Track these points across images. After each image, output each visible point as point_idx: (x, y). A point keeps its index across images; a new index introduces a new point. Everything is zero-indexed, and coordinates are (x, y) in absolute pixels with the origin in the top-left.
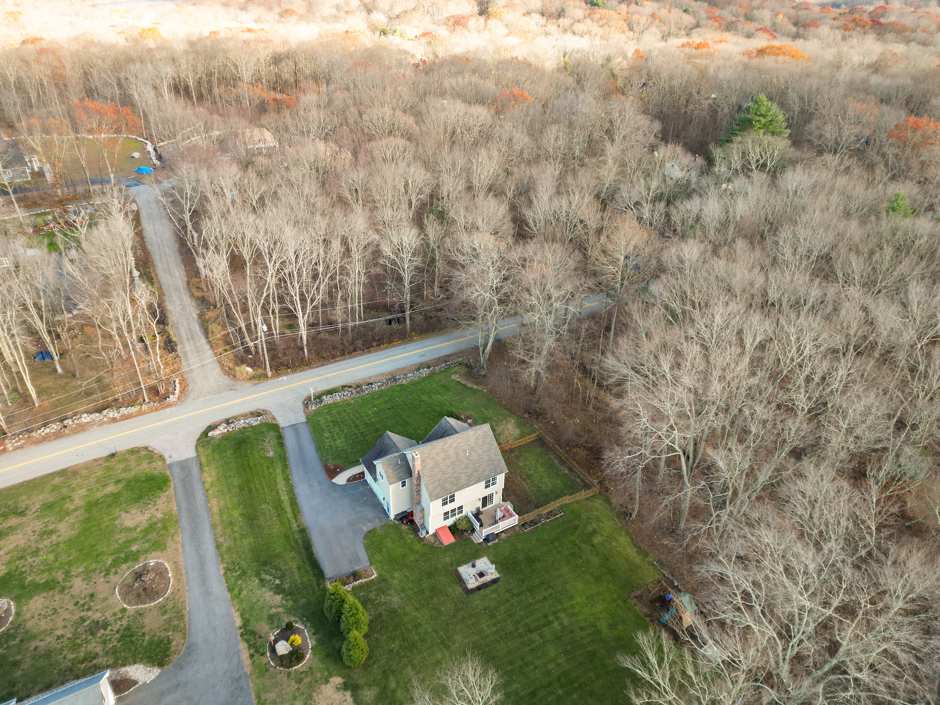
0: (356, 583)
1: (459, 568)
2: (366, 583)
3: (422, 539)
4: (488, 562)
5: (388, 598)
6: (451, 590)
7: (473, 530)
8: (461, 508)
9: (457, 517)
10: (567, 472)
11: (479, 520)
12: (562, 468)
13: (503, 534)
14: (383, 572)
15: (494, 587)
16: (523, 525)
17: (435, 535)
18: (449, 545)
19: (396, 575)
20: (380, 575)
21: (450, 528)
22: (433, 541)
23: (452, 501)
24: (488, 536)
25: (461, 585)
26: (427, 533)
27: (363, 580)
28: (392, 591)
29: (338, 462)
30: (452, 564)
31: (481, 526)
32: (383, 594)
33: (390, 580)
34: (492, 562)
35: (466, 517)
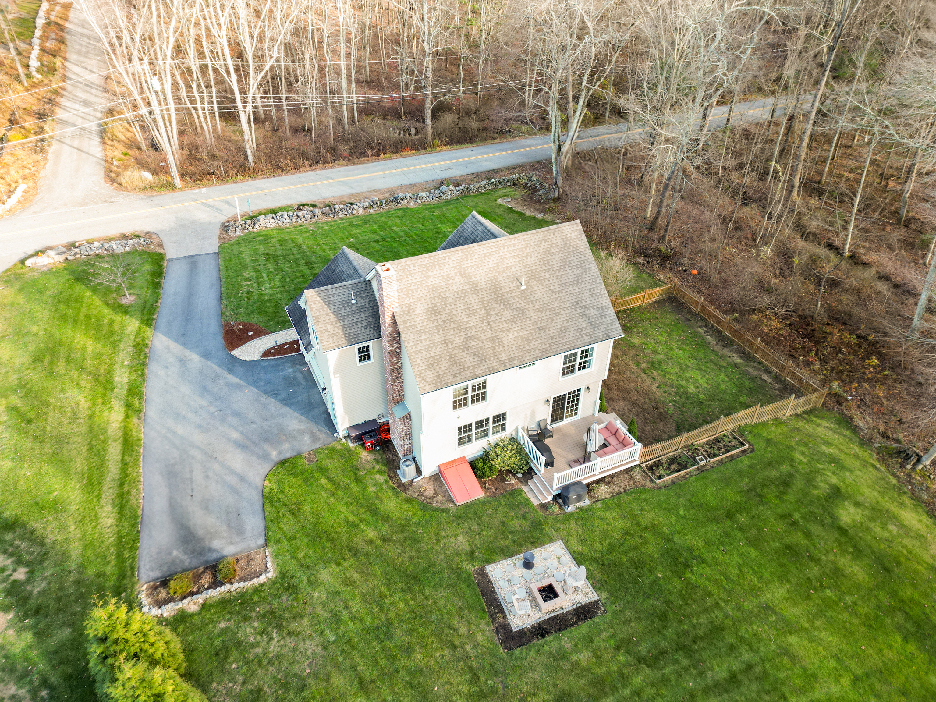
0: (215, 594)
1: (489, 568)
2: (243, 594)
3: (403, 487)
4: (567, 558)
5: (290, 642)
6: (463, 630)
7: (529, 473)
8: (500, 418)
9: (493, 439)
10: (738, 361)
11: (545, 450)
12: (725, 352)
13: (603, 487)
14: (293, 566)
15: (584, 628)
16: (651, 468)
17: (437, 478)
18: (467, 506)
19: (324, 575)
20: (283, 575)
21: (473, 464)
22: (429, 492)
23: (480, 397)
24: (566, 488)
25: (493, 617)
26: (418, 471)
27: (237, 586)
28: (305, 621)
29: (255, 319)
30: (471, 556)
31: (549, 464)
32: (279, 627)
33: (305, 589)
34: (578, 559)
35: (513, 440)
